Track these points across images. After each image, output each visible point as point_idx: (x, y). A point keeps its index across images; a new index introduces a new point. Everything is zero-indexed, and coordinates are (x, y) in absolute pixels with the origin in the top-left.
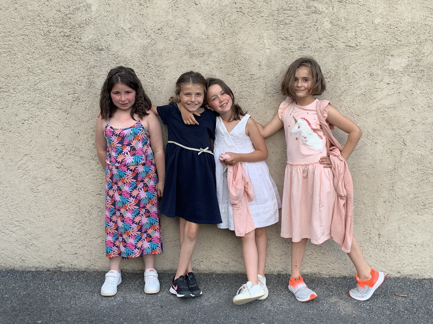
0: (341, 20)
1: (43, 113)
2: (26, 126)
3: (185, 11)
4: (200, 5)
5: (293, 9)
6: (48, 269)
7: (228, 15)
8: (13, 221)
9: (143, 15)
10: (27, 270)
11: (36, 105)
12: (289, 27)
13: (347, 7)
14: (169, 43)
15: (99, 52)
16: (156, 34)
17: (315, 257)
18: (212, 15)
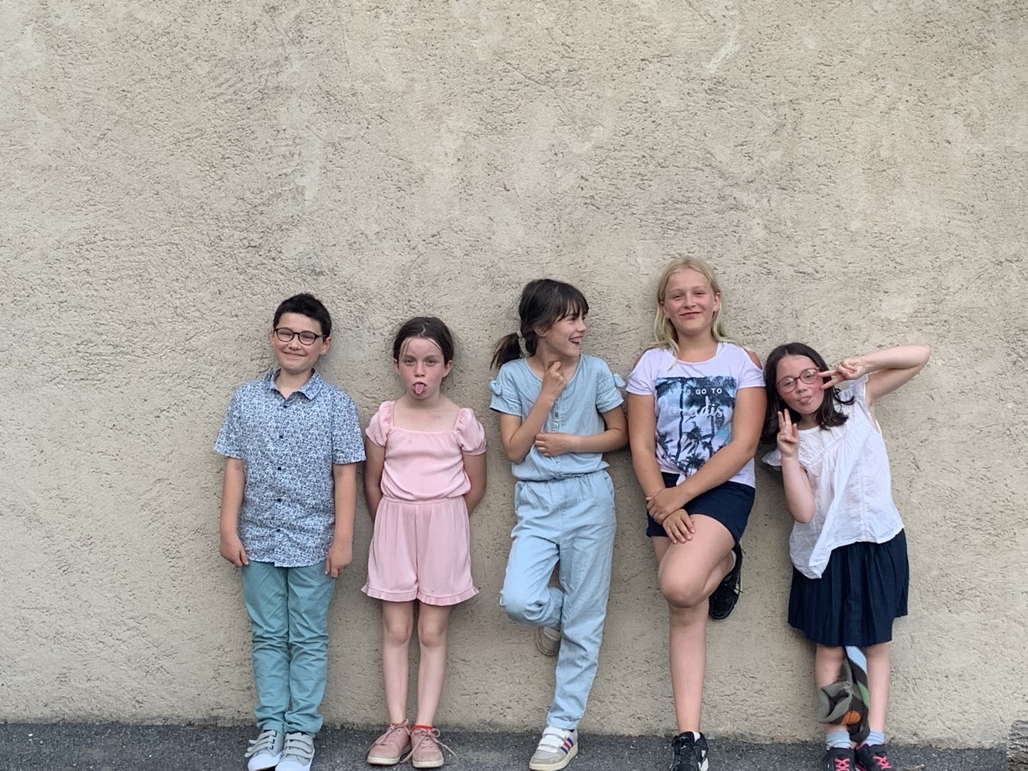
0: (786, 222)
1: (199, 396)
2: (163, 421)
3: (484, 201)
4: (514, 191)
5: (692, 202)
6: (190, 722)
7: (567, 210)
8: (124, 619)
9: (403, 208)
10: (145, 724)
11: (186, 381)
12: (686, 235)
13: (796, 199)
14: (453, 261)
15: (315, 277)
16: (427, 244)
17: (742, 699)
18: (538, 209)
